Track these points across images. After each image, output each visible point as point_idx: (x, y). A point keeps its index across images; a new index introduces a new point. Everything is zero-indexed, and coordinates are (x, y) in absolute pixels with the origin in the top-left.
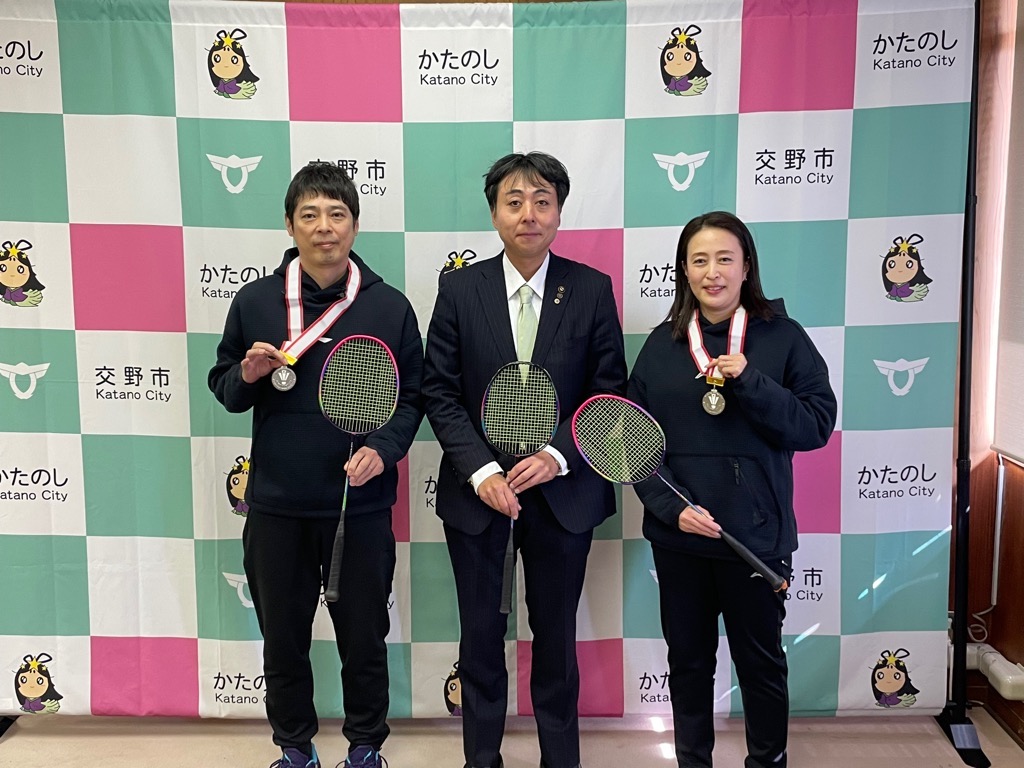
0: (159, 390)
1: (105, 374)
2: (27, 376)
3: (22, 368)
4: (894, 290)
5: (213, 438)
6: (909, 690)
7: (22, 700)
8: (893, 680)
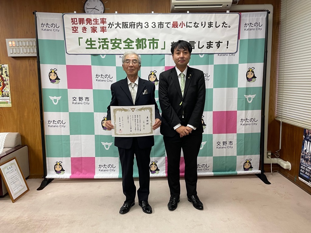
0: (87, 102)
1: (74, 99)
2: (56, 99)
3: (55, 98)
4: (249, 80)
5: (98, 113)
6: (251, 167)
7: (56, 171)
8: (248, 166)
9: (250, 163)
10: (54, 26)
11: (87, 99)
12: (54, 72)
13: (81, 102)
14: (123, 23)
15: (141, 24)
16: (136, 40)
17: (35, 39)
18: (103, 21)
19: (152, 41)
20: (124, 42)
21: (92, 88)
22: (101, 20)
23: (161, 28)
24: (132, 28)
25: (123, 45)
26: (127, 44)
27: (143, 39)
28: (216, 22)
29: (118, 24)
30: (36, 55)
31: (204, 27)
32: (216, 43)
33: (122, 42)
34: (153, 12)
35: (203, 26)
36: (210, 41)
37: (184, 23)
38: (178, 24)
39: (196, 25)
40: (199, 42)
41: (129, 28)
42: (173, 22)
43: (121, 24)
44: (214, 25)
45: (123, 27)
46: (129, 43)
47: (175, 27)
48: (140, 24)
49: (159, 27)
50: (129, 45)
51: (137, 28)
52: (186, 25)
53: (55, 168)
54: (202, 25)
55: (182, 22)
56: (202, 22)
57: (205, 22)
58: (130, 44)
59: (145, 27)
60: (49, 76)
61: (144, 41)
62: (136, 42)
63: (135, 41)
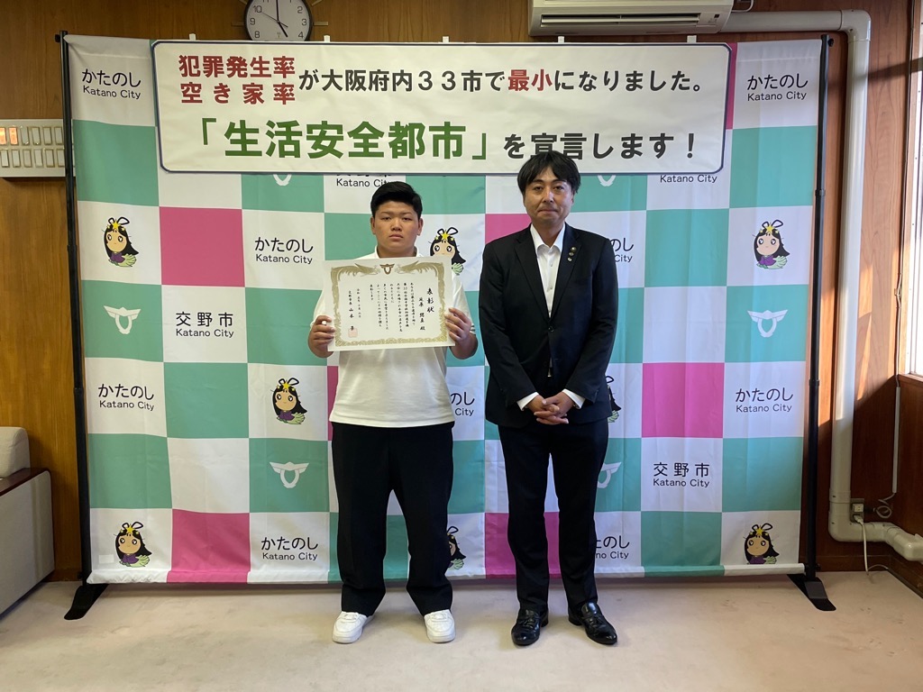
0: (225, 329)
1: (183, 317)
2: (127, 317)
3: (123, 312)
4: (762, 260)
5: (263, 365)
6: (771, 553)
7: (121, 555)
8: (760, 546)
9: (767, 538)
10: (122, 79)
11: (226, 318)
12: (120, 228)
13: (204, 328)
14: (347, 72)
15: (406, 78)
16: (391, 128)
17: (60, 122)
18: (284, 66)
19: (443, 133)
20: (351, 134)
21: (242, 284)
22: (276, 63)
23: (472, 90)
24: (377, 89)
25: (346, 145)
26: (361, 141)
27: (413, 126)
28: (653, 72)
29: (332, 77)
30: (62, 174)
31: (611, 89)
32: (652, 139)
33: (345, 134)
34: (446, 40)
35: (611, 84)
36: (633, 135)
37: (547, 76)
38: (528, 78)
39: (587, 81)
40: (597, 136)
41: (368, 89)
42: (513, 71)
43: (341, 76)
44: (646, 82)
45: (350, 86)
46: (366, 137)
47: (519, 86)
48: (403, 78)
49: (465, 89)
50: (366, 146)
51: (394, 90)
52: (553, 81)
53: (117, 545)
54: (606, 82)
55: (542, 71)
56: (607, 73)
57: (617, 73)
58: (371, 141)
59: (420, 86)
60: (106, 242)
61: (416, 131)
62: (390, 135)
63: (387, 131)
